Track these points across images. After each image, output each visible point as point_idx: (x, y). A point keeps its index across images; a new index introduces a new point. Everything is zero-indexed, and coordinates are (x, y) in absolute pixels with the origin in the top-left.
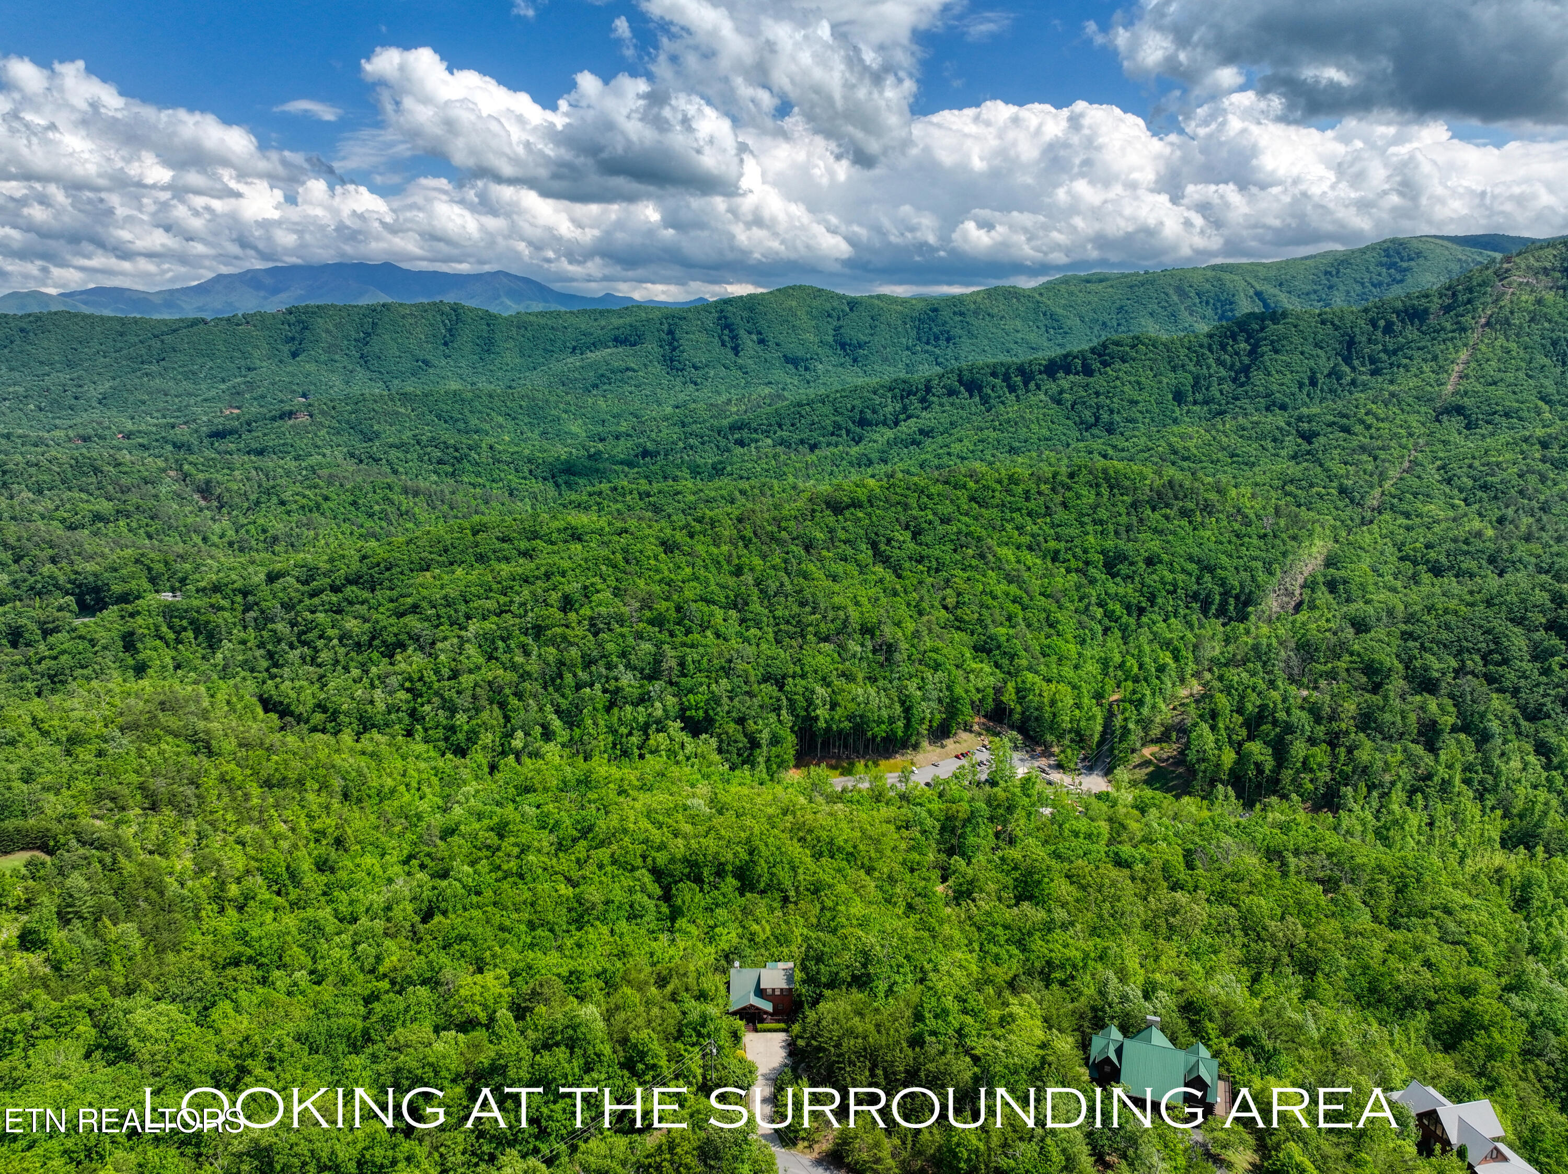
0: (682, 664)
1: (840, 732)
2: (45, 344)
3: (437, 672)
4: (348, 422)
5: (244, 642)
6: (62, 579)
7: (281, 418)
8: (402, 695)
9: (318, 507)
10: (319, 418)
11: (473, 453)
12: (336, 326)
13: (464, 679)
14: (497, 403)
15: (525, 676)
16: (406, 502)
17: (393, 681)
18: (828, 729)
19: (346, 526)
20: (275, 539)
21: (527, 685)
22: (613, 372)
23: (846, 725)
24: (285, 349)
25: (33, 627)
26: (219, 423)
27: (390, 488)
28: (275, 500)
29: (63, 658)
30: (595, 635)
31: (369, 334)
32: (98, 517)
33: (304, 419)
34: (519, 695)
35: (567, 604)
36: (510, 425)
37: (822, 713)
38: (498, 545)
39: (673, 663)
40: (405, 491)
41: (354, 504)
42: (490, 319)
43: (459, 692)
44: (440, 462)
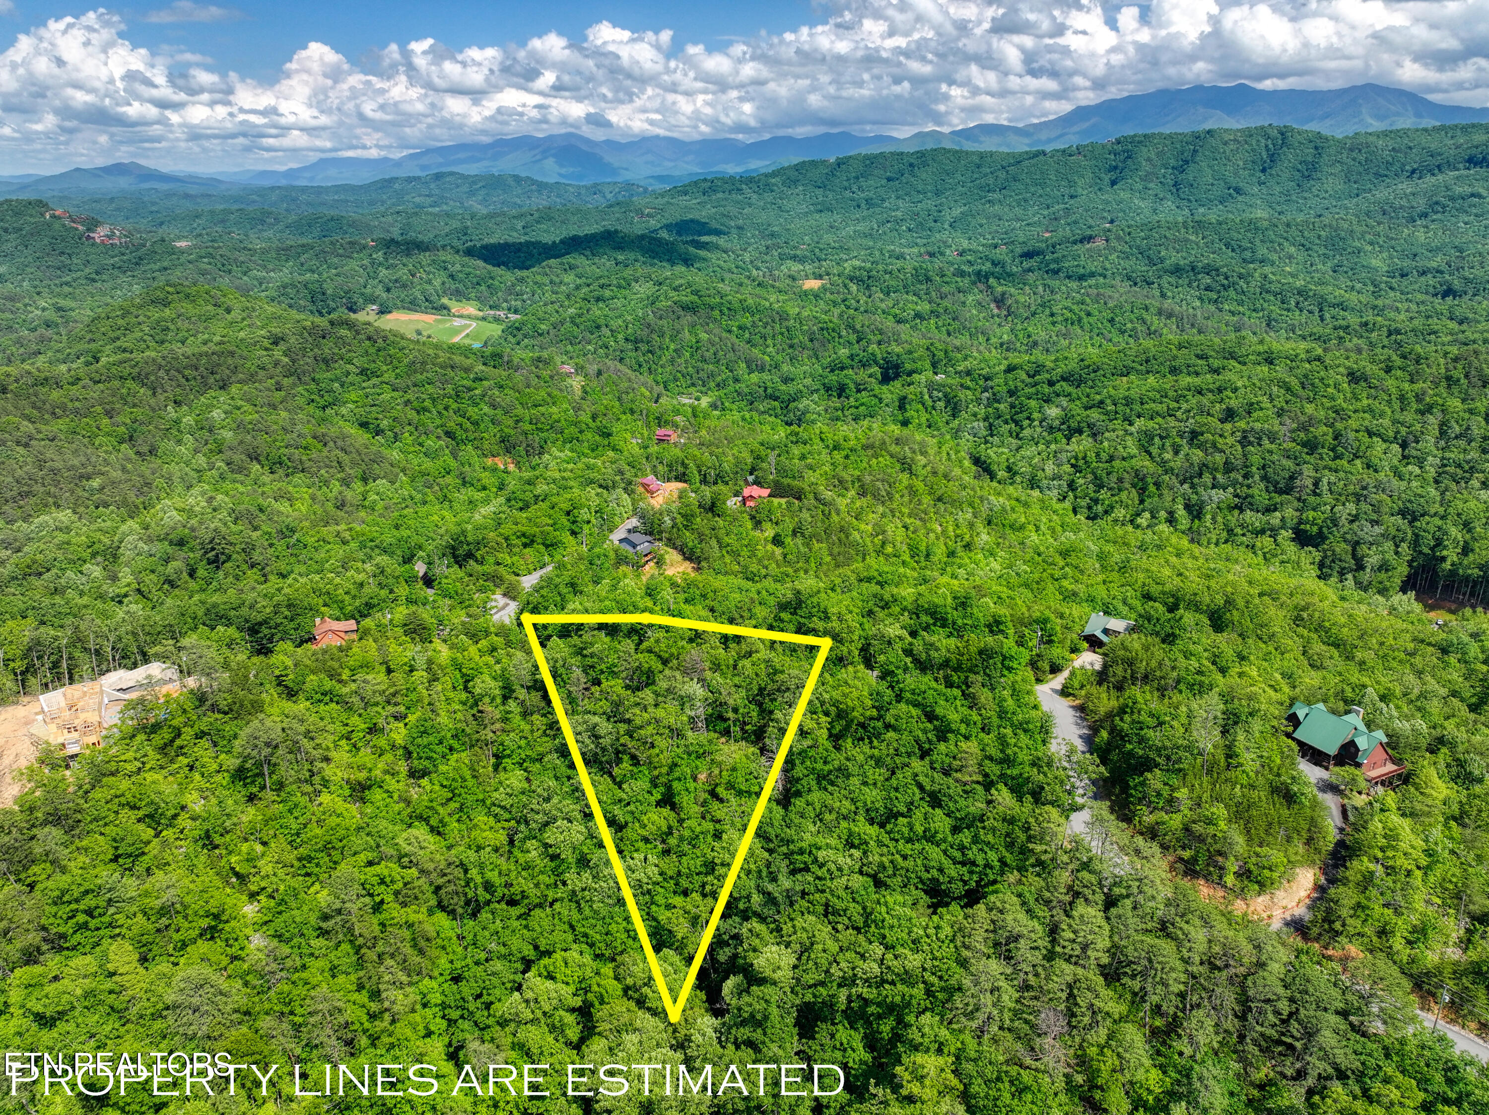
0: (1316, 484)
1: (1467, 578)
2: (924, 176)
3: (1098, 455)
4: (1138, 248)
5: (975, 415)
6: (879, 356)
7: (1081, 241)
8: (1067, 468)
9: (1080, 320)
10: (1114, 243)
11: (1242, 282)
12: (1158, 154)
13: (1117, 463)
14: (1294, 232)
15: (1168, 471)
16: (1156, 323)
17: (1063, 457)
18: (1453, 573)
19: (1097, 340)
20: (1035, 344)
21: (1167, 478)
22: (1452, 199)
23: (1476, 572)
24: (1106, 178)
25: (852, 386)
26: (1033, 245)
27: (1147, 309)
28: (1047, 312)
29: (862, 408)
30: (1243, 447)
31: (1187, 162)
32: (918, 315)
33: (1100, 243)
34: (1157, 485)
35: (1230, 415)
36: (1301, 256)
37: (1451, 555)
38: (1194, 360)
39: (1309, 482)
40: (1160, 313)
41: (1112, 321)
42: (1319, 144)
43: (1108, 474)
44: (1208, 288)
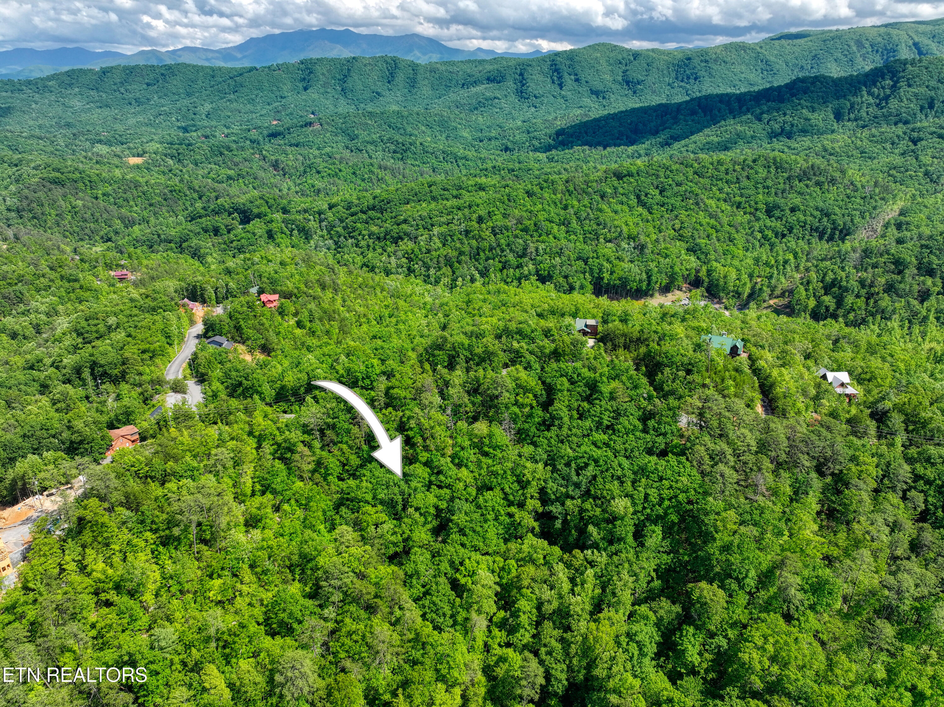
0: (537, 250)
1: (614, 286)
2: (175, 83)
3: (420, 250)
4: (341, 129)
5: (322, 236)
6: (227, 206)
7: (306, 126)
8: (404, 260)
9: (337, 175)
10: (326, 126)
11: (412, 147)
12: (328, 71)
13: (434, 253)
14: (421, 118)
15: (461, 253)
16: (381, 174)
17: (400, 254)
18: (608, 284)
19: (352, 185)
20: (319, 190)
21: (463, 257)
22: (486, 100)
23: (617, 282)
24: (300, 85)
25: (223, 227)
26: (273, 129)
27: (372, 165)
28: (314, 171)
29: (243, 241)
30: (495, 235)
31: (346, 76)
32: (230, 178)
33: (317, 127)
34: (459, 262)
35: (480, 220)
36: (429, 132)
37: (606, 276)
38: (442, 192)
39: (533, 250)
40: (380, 167)
41: (354, 173)
42: (414, 67)
43: (431, 260)
44: (395, 152)
